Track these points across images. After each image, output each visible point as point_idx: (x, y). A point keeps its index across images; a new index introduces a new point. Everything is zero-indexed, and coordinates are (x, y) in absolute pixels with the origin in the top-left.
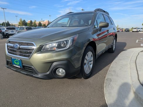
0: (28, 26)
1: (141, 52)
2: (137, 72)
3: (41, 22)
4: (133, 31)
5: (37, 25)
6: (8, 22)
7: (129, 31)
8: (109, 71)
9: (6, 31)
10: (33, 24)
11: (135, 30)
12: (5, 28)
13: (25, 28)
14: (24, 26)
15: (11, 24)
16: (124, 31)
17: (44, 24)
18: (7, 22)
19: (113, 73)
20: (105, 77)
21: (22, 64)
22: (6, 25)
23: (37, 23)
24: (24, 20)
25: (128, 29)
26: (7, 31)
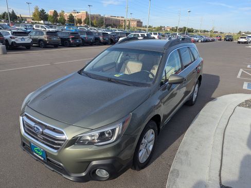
0: (50, 21)
1: (239, 105)
2: (222, 156)
3: (74, 15)
4: (239, 42)
5: (66, 19)
6: (13, 12)
7: (232, 40)
8: (179, 152)
9: (11, 37)
10: (59, 18)
11: (244, 40)
12: (10, 32)
13: (45, 33)
14: (42, 22)
15: (18, 15)
16: (223, 38)
17: (79, 18)
18: (11, 12)
19: (183, 158)
20: (170, 166)
21: (47, 156)
22: (11, 17)
23: (66, 15)
24: (43, 10)
25: (231, 36)
26: (13, 38)
